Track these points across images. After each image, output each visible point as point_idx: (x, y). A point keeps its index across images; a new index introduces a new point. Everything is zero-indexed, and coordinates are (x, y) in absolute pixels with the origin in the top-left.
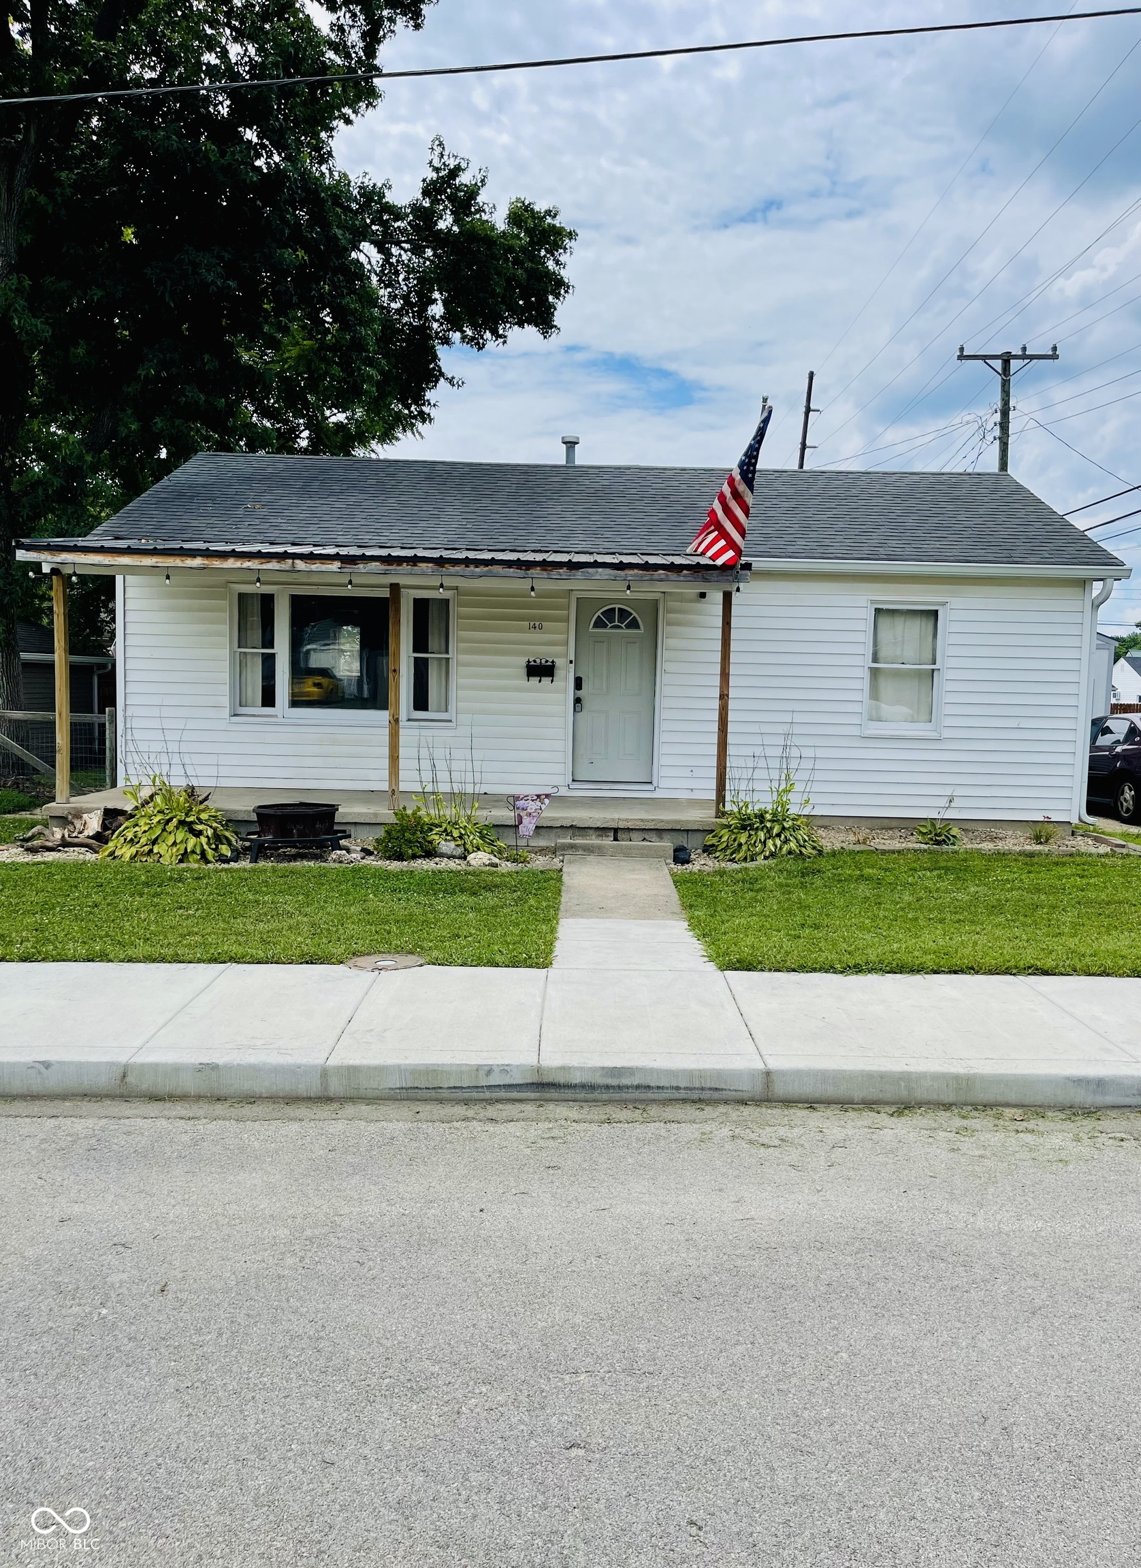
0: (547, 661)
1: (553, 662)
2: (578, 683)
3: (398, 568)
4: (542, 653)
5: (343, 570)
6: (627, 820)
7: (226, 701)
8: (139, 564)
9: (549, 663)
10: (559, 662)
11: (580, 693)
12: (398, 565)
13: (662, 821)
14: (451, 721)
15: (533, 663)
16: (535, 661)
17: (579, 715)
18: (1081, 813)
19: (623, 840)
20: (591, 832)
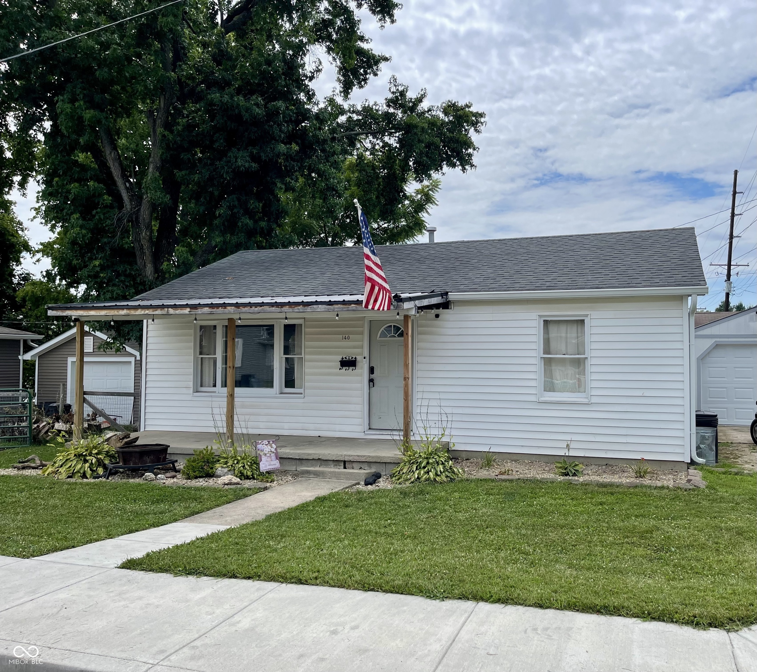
0: (352, 358)
1: (355, 358)
2: (372, 370)
3: (218, 310)
4: (349, 353)
5: (191, 313)
6: (349, 456)
7: (191, 384)
8: (99, 314)
9: (353, 359)
10: (359, 358)
11: (372, 376)
12: (217, 308)
13: (369, 457)
14: (302, 394)
15: (344, 359)
16: (346, 358)
17: (373, 389)
18: (692, 455)
19: (349, 468)
20: (331, 462)
